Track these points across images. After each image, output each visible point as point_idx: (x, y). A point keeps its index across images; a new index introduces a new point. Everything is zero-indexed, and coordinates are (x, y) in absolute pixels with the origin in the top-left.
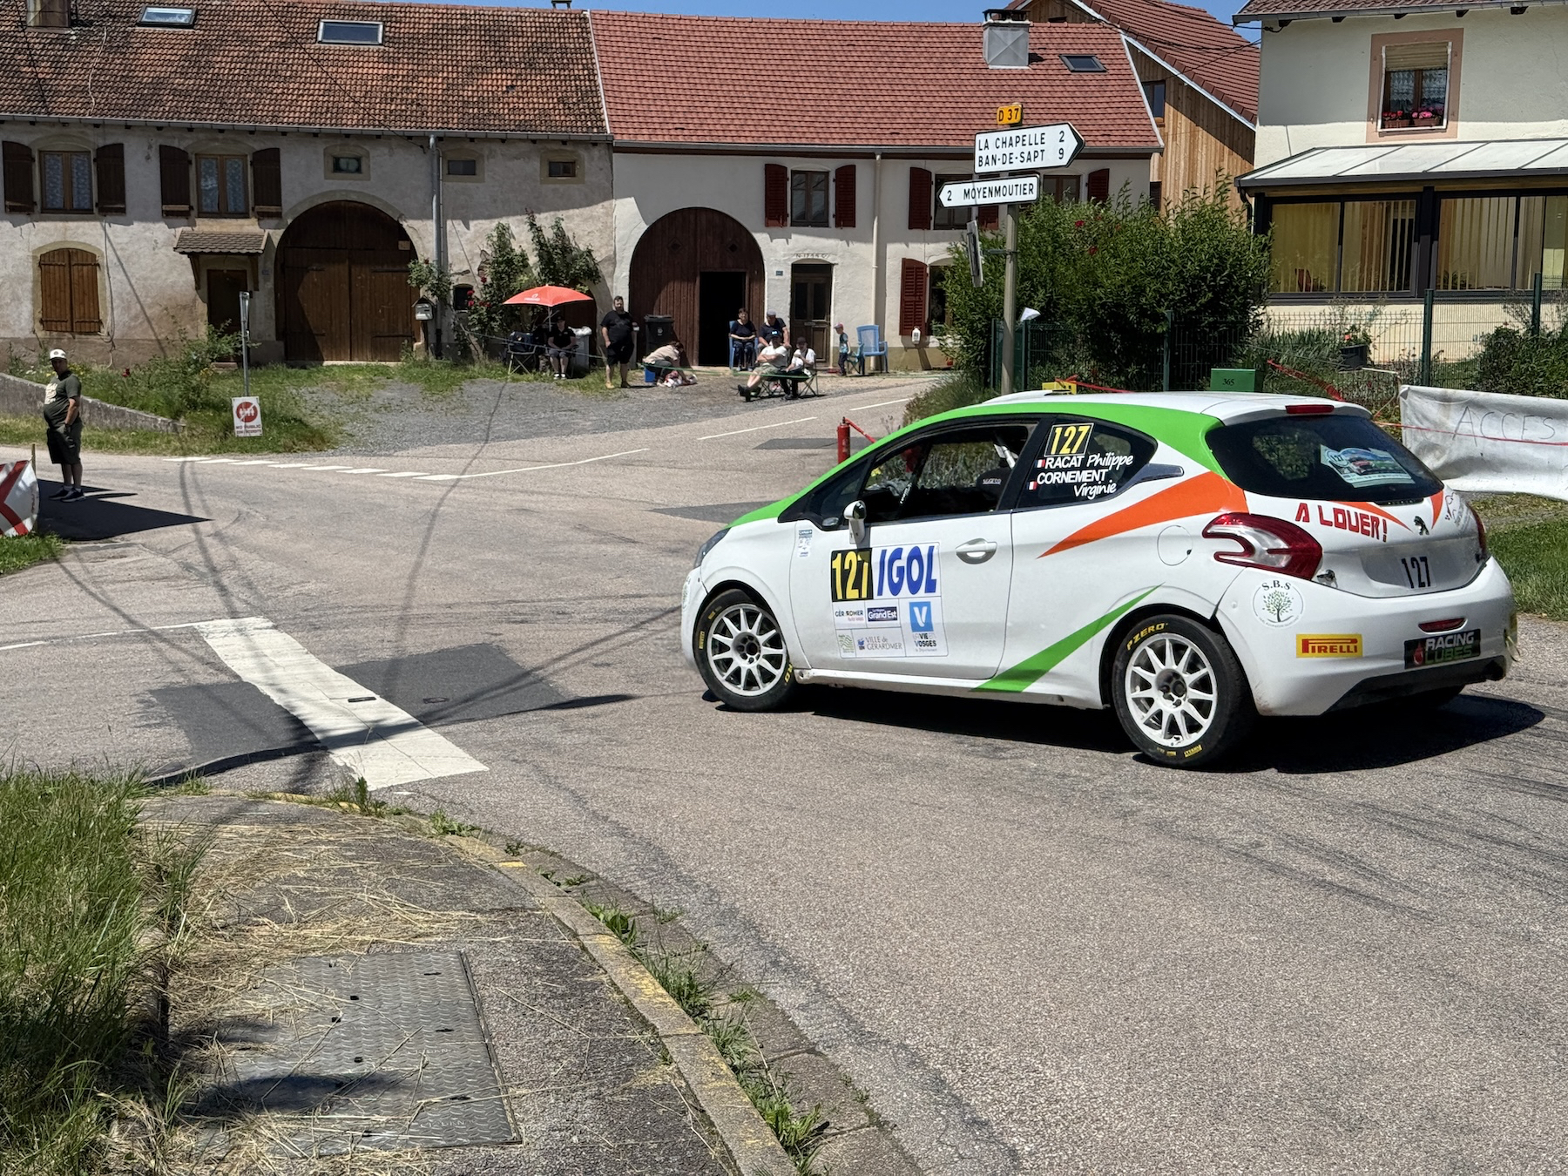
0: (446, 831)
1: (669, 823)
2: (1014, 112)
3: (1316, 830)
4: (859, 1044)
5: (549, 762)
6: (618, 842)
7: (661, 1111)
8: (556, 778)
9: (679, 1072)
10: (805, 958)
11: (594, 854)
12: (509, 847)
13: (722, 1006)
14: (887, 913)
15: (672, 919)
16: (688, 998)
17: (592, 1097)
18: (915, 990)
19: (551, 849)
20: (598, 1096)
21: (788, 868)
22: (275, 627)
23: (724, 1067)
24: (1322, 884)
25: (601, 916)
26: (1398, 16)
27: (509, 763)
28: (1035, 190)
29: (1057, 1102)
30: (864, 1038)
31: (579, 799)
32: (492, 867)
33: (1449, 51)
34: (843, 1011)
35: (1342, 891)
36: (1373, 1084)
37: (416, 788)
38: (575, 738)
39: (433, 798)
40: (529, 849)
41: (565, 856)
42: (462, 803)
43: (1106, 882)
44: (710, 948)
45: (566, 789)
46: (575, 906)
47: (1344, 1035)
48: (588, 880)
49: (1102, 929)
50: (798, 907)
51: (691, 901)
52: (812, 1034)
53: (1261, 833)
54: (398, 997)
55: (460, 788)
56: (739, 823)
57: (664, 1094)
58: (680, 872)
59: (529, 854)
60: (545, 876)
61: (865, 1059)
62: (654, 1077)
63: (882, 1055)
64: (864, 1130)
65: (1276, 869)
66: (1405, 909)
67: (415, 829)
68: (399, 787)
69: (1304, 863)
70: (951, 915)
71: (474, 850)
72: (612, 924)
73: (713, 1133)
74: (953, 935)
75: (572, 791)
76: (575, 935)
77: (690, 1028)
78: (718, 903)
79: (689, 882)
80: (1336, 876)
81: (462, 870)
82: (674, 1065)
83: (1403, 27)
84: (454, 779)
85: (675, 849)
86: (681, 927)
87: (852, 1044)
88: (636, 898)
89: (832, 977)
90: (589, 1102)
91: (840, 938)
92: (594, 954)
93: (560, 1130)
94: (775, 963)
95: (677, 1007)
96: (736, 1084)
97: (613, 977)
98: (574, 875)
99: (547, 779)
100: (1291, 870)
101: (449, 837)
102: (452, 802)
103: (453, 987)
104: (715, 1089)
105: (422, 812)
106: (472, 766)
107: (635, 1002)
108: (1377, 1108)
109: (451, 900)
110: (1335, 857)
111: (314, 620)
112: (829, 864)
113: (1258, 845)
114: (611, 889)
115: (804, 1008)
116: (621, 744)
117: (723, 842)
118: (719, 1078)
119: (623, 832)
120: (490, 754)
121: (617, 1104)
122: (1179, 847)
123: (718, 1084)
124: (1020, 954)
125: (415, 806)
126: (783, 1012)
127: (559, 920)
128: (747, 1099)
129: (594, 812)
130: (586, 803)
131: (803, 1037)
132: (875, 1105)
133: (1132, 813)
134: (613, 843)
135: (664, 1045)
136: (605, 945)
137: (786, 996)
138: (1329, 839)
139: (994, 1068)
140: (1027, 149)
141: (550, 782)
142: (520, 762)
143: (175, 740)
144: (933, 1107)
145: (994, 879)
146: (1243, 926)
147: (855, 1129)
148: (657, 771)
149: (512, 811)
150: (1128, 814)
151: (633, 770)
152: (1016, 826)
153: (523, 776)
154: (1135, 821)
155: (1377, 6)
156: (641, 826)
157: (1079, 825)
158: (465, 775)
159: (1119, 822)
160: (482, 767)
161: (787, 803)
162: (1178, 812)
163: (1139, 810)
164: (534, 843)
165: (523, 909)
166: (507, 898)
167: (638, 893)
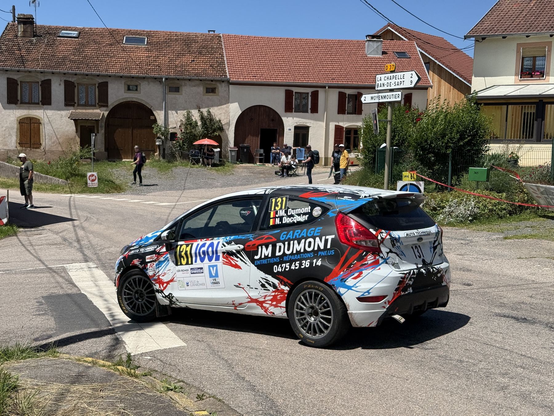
0: (168, 389)
1: (275, 384)
2: (392, 66)
6: (251, 395)
8: (218, 352)
11: (240, 402)
12: (198, 396)
19: (219, 397)
22: (97, 267)
26: (527, 36)
27: (196, 342)
28: (400, 97)
31: (230, 366)
33: (547, 50)
37: (153, 354)
39: (161, 361)
40: (208, 396)
41: (226, 402)
42: (175, 365)
45: (223, 359)
55: (174, 356)
56: (310, 385)
59: (208, 399)
67: (154, 387)
68: (146, 354)
71: (182, 402)
75: (226, 360)
83: (529, 40)
84: (171, 350)
85: (280, 401)
99: (214, 353)
101: (170, 392)
102: (170, 364)
105: (156, 369)
106: (181, 343)
119: (253, 388)
120: (187, 336)
125: (153, 365)
129: (238, 374)
130: (233, 368)
134: (249, 395)
140: (397, 81)
142: (200, 342)
143: (49, 323)
148: (264, 349)
149: (199, 371)
150: (504, 388)
151: (253, 349)
152: (449, 394)
153: (203, 350)
154: (509, 393)
155: (519, 33)
156: (261, 384)
157: (481, 394)
158: (176, 348)
159: (502, 394)
160: (184, 344)
161: (330, 373)
162: (528, 387)
163: (509, 386)
164: (210, 392)
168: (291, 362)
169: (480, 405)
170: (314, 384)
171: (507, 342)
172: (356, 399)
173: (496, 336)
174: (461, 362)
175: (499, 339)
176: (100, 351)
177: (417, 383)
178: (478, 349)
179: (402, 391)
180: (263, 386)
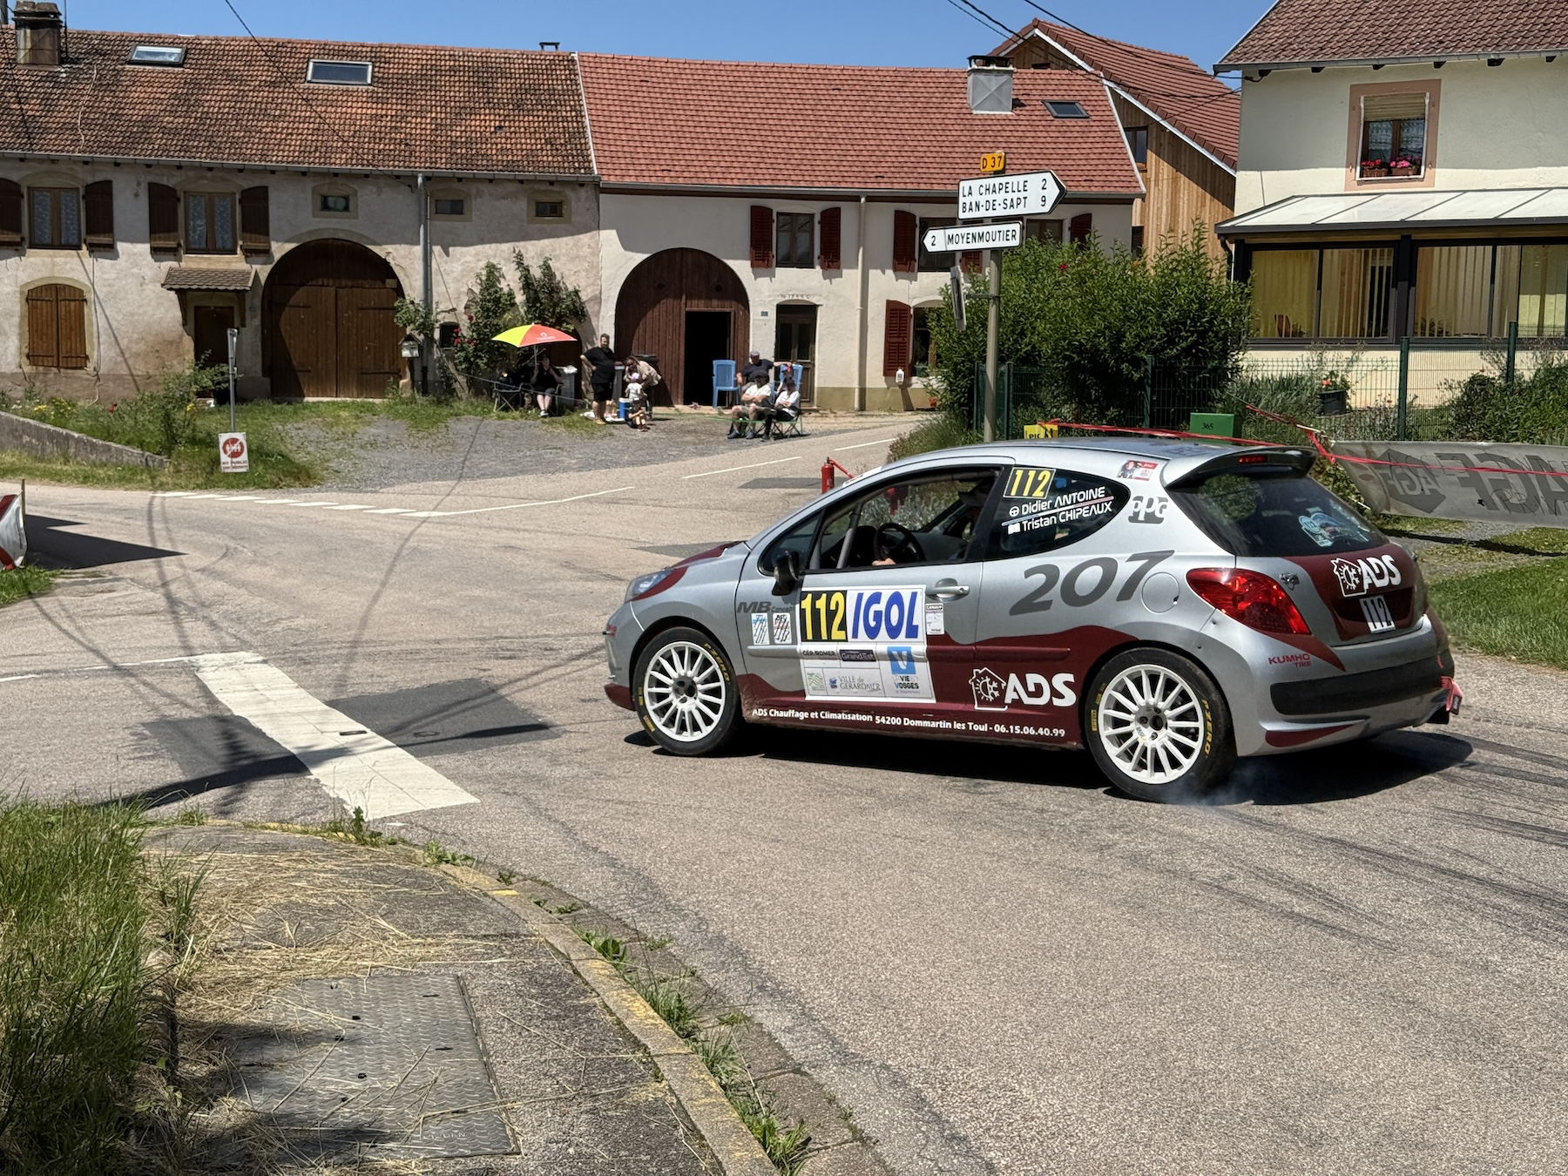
0: (441, 859)
1: (659, 854)
2: (997, 160)
3: (1286, 865)
4: (844, 1065)
5: (540, 796)
6: (608, 873)
7: (653, 1126)
8: (546, 810)
9: (670, 1089)
10: (791, 983)
11: (584, 883)
12: (501, 876)
13: (710, 1029)
14: (870, 941)
15: (661, 946)
16: (678, 1020)
17: (587, 1112)
18: (897, 1013)
19: (543, 878)
20: (593, 1111)
21: (774, 897)
22: (265, 662)
23: (714, 1084)
24: (1291, 915)
25: (593, 943)
26: (1376, 67)
27: (500, 795)
28: (1018, 236)
29: (1032, 1119)
30: (847, 1059)
31: (569, 830)
32: (486, 895)
33: (1427, 102)
34: (826, 1033)
35: (1309, 922)
36: (1334, 1104)
37: (409, 820)
38: (563, 771)
39: (425, 828)
40: (521, 878)
41: (556, 886)
42: (454, 834)
43: (1082, 912)
44: (699, 973)
45: (556, 821)
46: (567, 933)
47: (1307, 1058)
48: (579, 908)
49: (1077, 957)
50: (783, 937)
51: (681, 929)
52: (798, 1055)
53: (1233, 866)
54: (398, 1017)
55: (451, 819)
56: (727, 854)
57: (656, 1109)
58: (669, 901)
60: (538, 903)
61: (849, 1078)
62: (646, 1093)
63: (865, 1074)
64: (847, 1145)
65: (1246, 901)
66: (1368, 940)
67: (410, 859)
68: (392, 819)
69: (1274, 896)
70: (931, 942)
71: (468, 878)
72: (604, 950)
73: (703, 1145)
74: (934, 962)
75: (562, 823)
76: (568, 959)
77: (680, 1048)
78: (706, 931)
79: (677, 910)
80: (1303, 907)
81: (456, 897)
82: (664, 1082)
83: (1381, 78)
84: (445, 811)
85: (664, 879)
86: (670, 953)
87: (836, 1065)
88: (626, 926)
89: (817, 1002)
90: (584, 1116)
91: (825, 964)
92: (588, 979)
93: (557, 1142)
94: (762, 988)
95: (668, 1029)
96: (725, 1100)
97: (606, 999)
98: (565, 904)
99: (538, 811)
100: (1261, 902)
101: (443, 866)
102: (444, 833)
103: (451, 1008)
104: (704, 1105)
105: (415, 842)
106: (466, 798)
107: (627, 1023)
108: (1337, 1125)
109: (448, 925)
110: (1302, 889)
111: (304, 655)
112: (813, 894)
113: (1230, 878)
114: (602, 916)
115: (789, 1030)
116: (609, 777)
117: (711, 872)
118: (708, 1094)
119: (612, 862)
120: (481, 787)
121: (611, 1118)
122: (1154, 879)
123: (707, 1100)
124: (999, 981)
125: (408, 837)
126: (770, 1034)
127: (552, 945)
128: (736, 1115)
129: (584, 843)
130: (576, 834)
131: (789, 1058)
132: (858, 1122)
133: (1108, 847)
134: (603, 872)
135: (655, 1064)
136: (596, 969)
137: (772, 1019)
138: (1299, 873)
139: (972, 1087)
140: (1010, 196)
141: (541, 813)
142: (511, 795)
143: (168, 771)
144: (914, 1123)
145: (975, 909)
146: (1213, 954)
147: (840, 1144)
148: (645, 804)
149: (504, 841)
150: (1104, 848)
151: (622, 802)
152: (995, 858)
153: (514, 808)
154: (1111, 855)
155: (1356, 57)
157: (1056, 857)
158: (457, 807)
159: (1096, 856)
160: (473, 800)
161: (773, 835)
162: (1153, 846)
163: (1115, 844)
164: (526, 872)
165: (517, 935)
166: (502, 925)
167: (628, 921)
168: (696, 821)
169: (1045, 873)
170: (736, 852)
172: (813, 872)
177: (941, 844)
179: (906, 857)
180: (632, 857)
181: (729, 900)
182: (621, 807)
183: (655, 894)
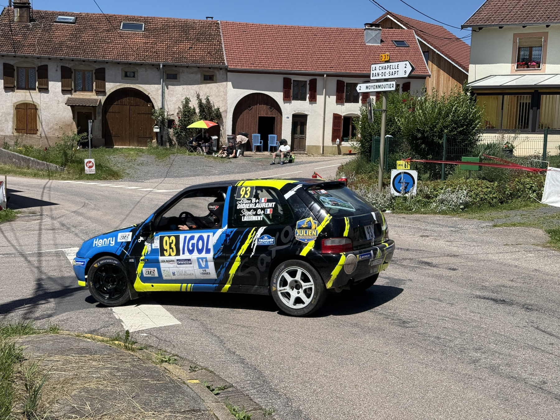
0: (163, 361)
1: (264, 357)
2: (387, 56)
5: (208, 321)
6: (241, 367)
8: (211, 329)
11: (230, 373)
12: (191, 368)
15: (270, 414)
19: (211, 368)
21: (322, 386)
25: (237, 416)
26: (524, 27)
27: (190, 321)
28: (394, 86)
31: (221, 342)
32: (184, 383)
33: (543, 40)
37: (149, 332)
39: (157, 337)
40: (200, 368)
41: (217, 374)
42: (170, 341)
45: (215, 336)
46: (224, 409)
48: (228, 388)
51: (278, 404)
55: (169, 333)
56: (296, 359)
58: (271, 386)
59: (200, 371)
60: (208, 387)
67: (149, 359)
68: (142, 331)
71: (176, 372)
75: (218, 337)
78: (291, 406)
79: (276, 392)
81: (170, 385)
83: (525, 31)
84: (167, 328)
85: (267, 372)
88: (251, 400)
98: (221, 385)
99: (207, 330)
101: (164, 365)
102: (165, 341)
105: (152, 345)
106: (176, 322)
109: (166, 404)
112: (341, 384)
113: (545, 383)
114: (239, 393)
117: (289, 369)
119: (242, 361)
120: (181, 316)
122: (507, 382)
125: (149, 343)
127: (217, 418)
129: (229, 349)
130: (225, 343)
134: (238, 367)
140: (391, 70)
142: (194, 321)
148: (255, 327)
149: (192, 346)
150: (475, 361)
151: (244, 327)
152: (424, 366)
153: (196, 328)
154: (480, 366)
155: (516, 23)
156: (250, 358)
157: (454, 367)
158: (171, 326)
159: (473, 366)
160: (179, 323)
161: (316, 348)
162: (499, 361)
163: (480, 359)
164: (203, 365)
165: (200, 410)
166: (192, 403)
167: (252, 397)
168: (279, 338)
169: (451, 376)
170: (300, 357)
171: (484, 322)
172: (338, 371)
173: (474, 316)
174: (439, 338)
175: (477, 318)
176: (99, 329)
177: (396, 356)
178: (456, 327)
179: (381, 363)
180: (252, 359)
181: (300, 386)
182: (244, 329)
183: (264, 381)
